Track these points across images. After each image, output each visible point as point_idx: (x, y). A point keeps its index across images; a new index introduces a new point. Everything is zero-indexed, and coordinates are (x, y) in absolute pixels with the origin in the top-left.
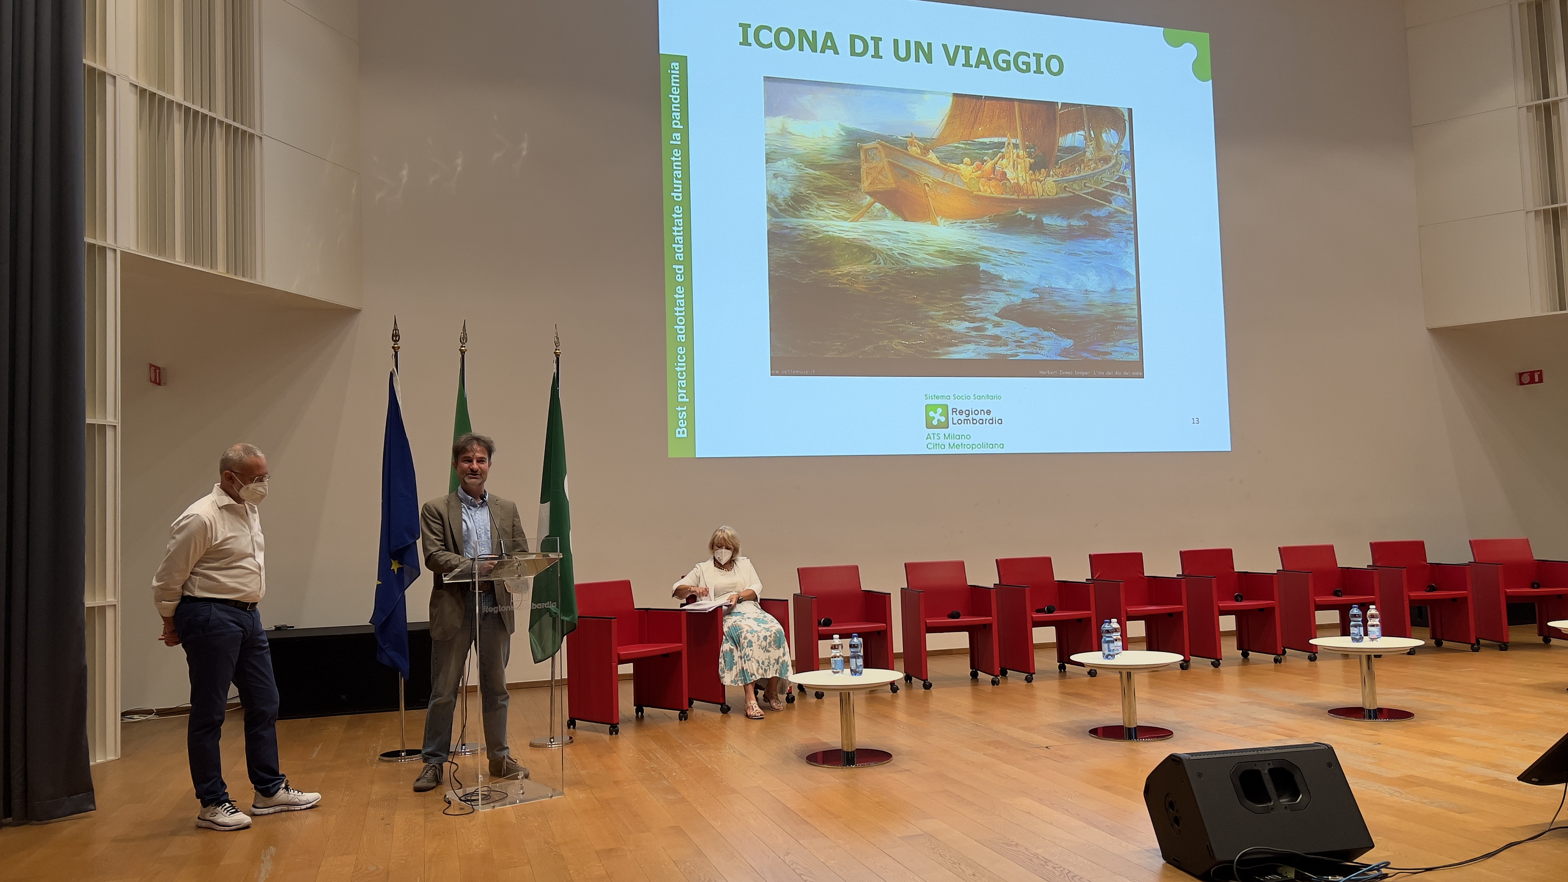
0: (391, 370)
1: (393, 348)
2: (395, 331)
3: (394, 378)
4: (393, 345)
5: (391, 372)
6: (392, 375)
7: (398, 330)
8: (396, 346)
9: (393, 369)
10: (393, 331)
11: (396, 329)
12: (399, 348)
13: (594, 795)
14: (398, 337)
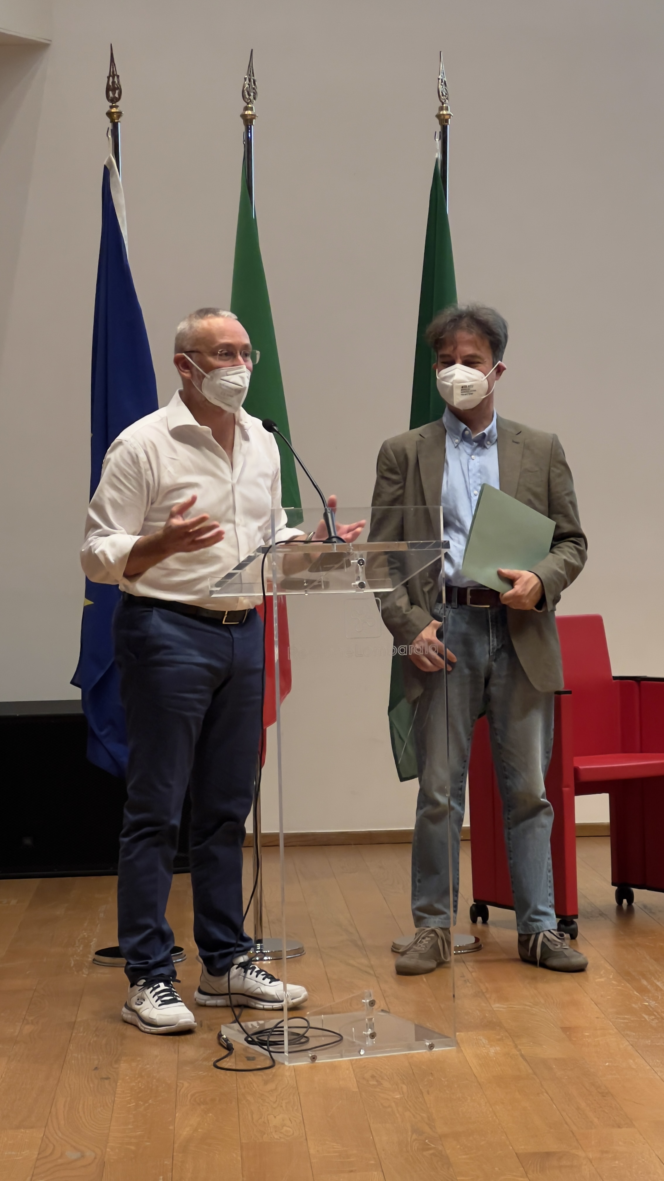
0: (105, 163)
1: (109, 114)
2: (111, 78)
3: (112, 180)
4: (109, 109)
5: (105, 167)
6: (107, 173)
7: (118, 76)
8: (114, 110)
9: (110, 159)
10: (108, 78)
11: (113, 74)
12: (119, 114)
13: (520, 1050)
14: (117, 91)
